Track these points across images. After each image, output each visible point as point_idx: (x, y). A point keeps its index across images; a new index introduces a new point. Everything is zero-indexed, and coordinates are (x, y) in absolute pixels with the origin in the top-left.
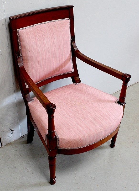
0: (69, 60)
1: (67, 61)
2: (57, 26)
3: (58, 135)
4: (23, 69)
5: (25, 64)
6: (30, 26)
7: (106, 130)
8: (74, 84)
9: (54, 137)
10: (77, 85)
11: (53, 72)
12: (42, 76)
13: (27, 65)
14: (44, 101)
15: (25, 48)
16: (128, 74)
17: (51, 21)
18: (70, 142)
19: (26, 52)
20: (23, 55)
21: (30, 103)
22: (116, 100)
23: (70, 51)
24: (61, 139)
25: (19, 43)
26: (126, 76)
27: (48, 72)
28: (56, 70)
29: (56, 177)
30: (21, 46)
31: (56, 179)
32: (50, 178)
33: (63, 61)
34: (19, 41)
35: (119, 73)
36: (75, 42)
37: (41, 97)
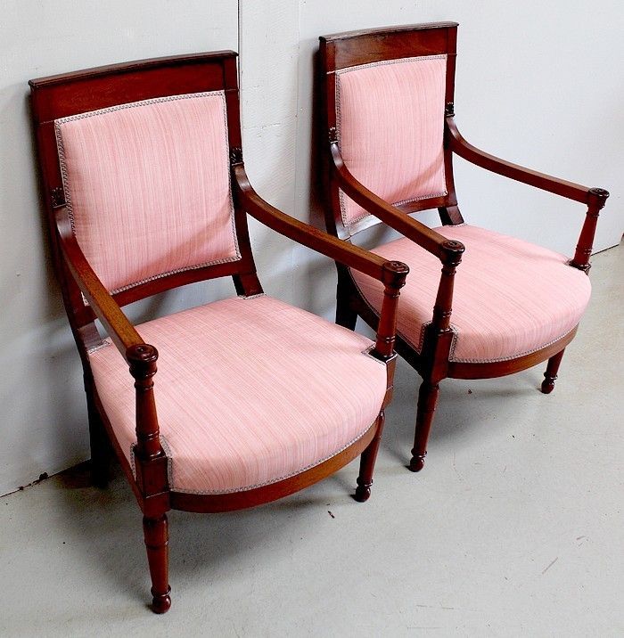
0: (226, 221)
1: (218, 224)
2: (184, 113)
3: (171, 448)
4: (72, 243)
5: (80, 228)
6: (96, 112)
7: (324, 436)
8: (241, 298)
9: (155, 453)
10: (252, 302)
11: (170, 256)
12: (136, 269)
13: (86, 232)
14: (124, 337)
15: (79, 178)
16: (399, 263)
17: (165, 98)
18: (206, 471)
19: (81, 190)
20: (74, 202)
21: (93, 353)
22: (365, 347)
23: (227, 193)
24: (179, 460)
25: (61, 164)
26: (395, 269)
27: (153, 257)
28: (181, 249)
29: (170, 589)
30: (68, 173)
31: (171, 594)
32: (153, 591)
33: (205, 222)
34: (60, 155)
35: (373, 260)
36: (242, 166)
37: (117, 327)
